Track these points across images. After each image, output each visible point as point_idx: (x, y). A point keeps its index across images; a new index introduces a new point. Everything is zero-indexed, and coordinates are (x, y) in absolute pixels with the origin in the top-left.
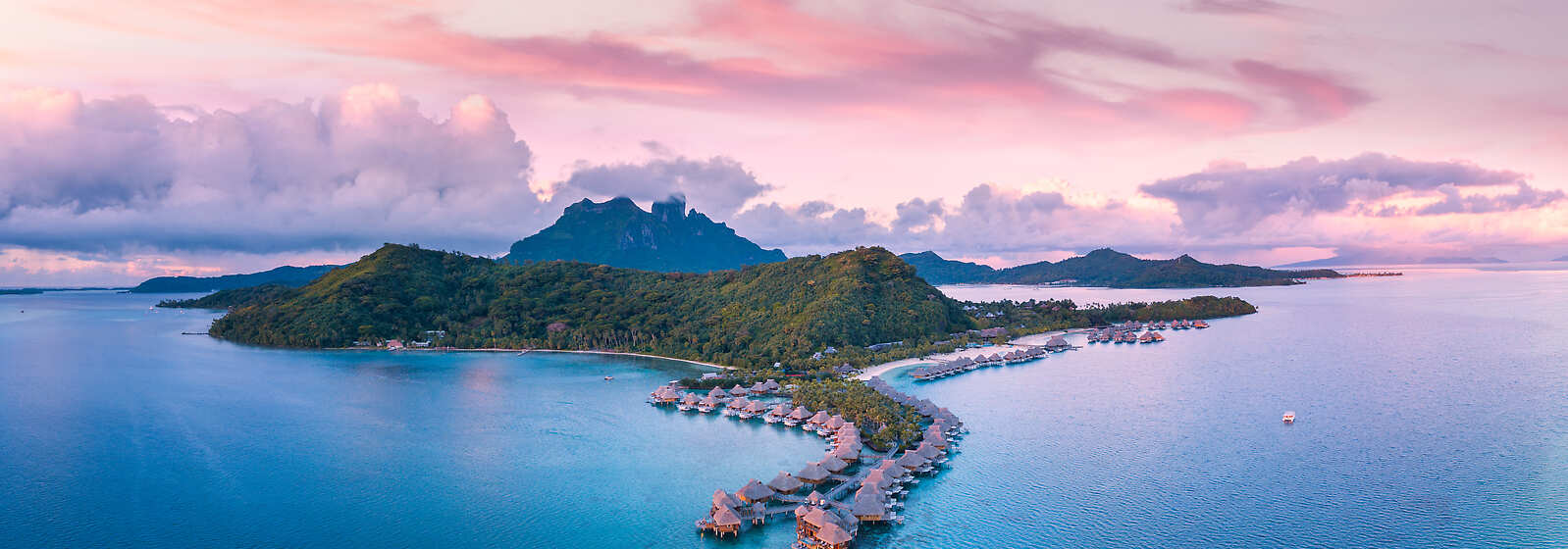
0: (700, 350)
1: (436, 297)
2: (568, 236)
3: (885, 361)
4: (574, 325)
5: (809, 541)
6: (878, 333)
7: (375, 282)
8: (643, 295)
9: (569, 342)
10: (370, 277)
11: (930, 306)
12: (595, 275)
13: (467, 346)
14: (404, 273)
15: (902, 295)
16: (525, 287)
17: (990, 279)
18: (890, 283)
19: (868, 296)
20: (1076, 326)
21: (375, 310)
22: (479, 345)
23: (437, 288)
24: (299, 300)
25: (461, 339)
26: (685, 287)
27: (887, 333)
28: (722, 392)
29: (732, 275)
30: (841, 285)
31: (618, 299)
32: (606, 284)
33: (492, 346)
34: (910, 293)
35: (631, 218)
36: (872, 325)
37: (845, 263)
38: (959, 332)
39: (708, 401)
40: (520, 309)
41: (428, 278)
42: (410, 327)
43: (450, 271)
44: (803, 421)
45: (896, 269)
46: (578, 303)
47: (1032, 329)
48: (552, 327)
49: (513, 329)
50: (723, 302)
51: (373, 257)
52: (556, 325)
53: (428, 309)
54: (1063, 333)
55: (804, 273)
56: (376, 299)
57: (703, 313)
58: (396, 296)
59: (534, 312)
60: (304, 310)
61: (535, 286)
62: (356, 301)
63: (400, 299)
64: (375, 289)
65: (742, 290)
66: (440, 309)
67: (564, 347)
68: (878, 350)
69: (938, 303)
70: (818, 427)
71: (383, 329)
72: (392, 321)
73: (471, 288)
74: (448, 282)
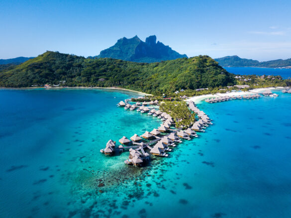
0: (142, 88)
1: (64, 70)
2: (119, 49)
3: (200, 95)
4: (107, 79)
5: (130, 160)
6: (200, 85)
7: (41, 64)
8: (130, 70)
9: (105, 85)
10: (39, 63)
11: (221, 76)
12: (117, 63)
13: (71, 86)
14: (53, 61)
15: (211, 72)
16: (93, 66)
17: (257, 65)
18: (208, 68)
19: (199, 72)
20: (280, 86)
21: (41, 74)
22: (76, 86)
23: (65, 67)
24: (14, 70)
25: (70, 84)
26: (143, 68)
27: (204, 85)
28: (140, 103)
29: (158, 64)
30: (191, 68)
31: (123, 71)
32: (120, 66)
33: (80, 86)
34: (215, 71)
35: (138, 44)
36: (198, 82)
37: (194, 61)
38: (230, 86)
39: (133, 106)
40: (91, 74)
41: (61, 63)
42: (53, 80)
43: (69, 61)
44: (158, 115)
45: (211, 63)
46: (110, 72)
47: (262, 86)
48: (100, 80)
49: (88, 80)
50: (153, 73)
51: (42, 55)
52: (101, 79)
53: (60, 74)
54: (274, 88)
55: (180, 64)
56: (41, 70)
57: (146, 76)
58: (49, 69)
59: (96, 74)
60: (13, 74)
61: (97, 66)
62: (33, 71)
63: (51, 70)
64: (41, 67)
65: (160, 69)
66: (64, 74)
67: (103, 86)
68: (199, 91)
69: (224, 75)
70: (162, 118)
71: (43, 80)
72: (46, 78)
73: (76, 67)
74: (69, 64)
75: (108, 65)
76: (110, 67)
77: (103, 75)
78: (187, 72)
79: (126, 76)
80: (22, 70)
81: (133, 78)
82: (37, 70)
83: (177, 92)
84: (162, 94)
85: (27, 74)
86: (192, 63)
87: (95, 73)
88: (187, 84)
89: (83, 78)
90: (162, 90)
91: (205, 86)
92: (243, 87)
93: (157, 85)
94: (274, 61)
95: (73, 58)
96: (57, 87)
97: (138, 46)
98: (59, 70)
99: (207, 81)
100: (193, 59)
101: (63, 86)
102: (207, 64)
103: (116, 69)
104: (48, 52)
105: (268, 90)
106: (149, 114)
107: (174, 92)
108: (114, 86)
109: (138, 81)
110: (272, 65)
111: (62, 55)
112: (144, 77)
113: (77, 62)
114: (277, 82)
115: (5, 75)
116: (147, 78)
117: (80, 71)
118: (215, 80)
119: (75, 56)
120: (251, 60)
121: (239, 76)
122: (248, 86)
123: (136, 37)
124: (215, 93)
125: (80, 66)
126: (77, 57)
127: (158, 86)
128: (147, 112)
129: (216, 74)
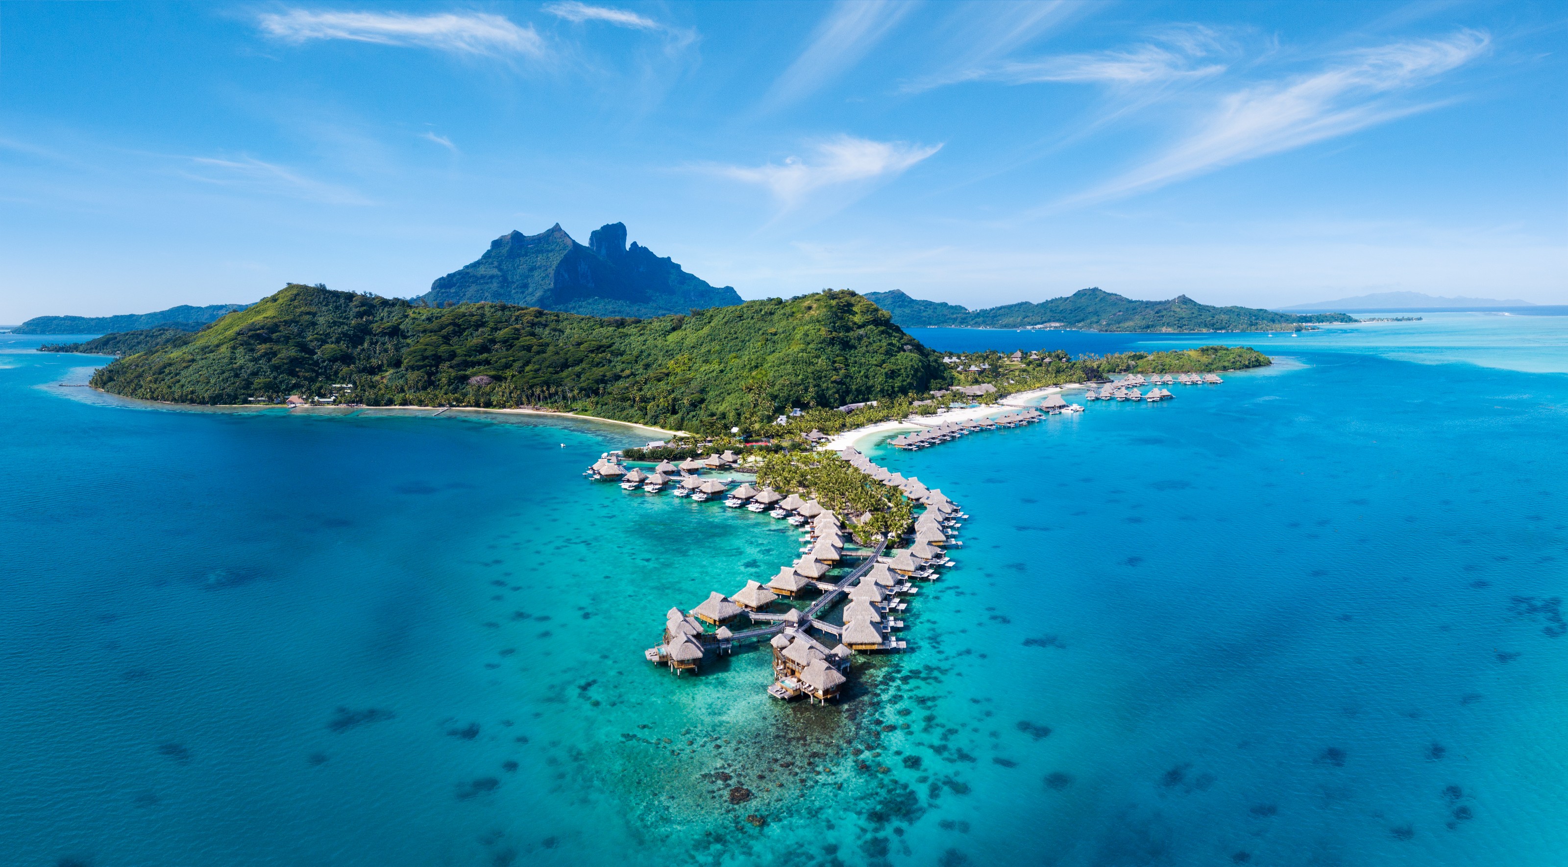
0: (644, 410)
1: (343, 345)
2: (495, 272)
3: (858, 426)
4: (498, 379)
5: (791, 683)
6: (848, 392)
7: (274, 328)
8: (579, 344)
9: (494, 399)
10: (269, 323)
11: (907, 359)
12: (525, 319)
13: (377, 403)
14: (307, 317)
15: (875, 346)
16: (444, 332)
17: (964, 321)
18: (861, 332)
19: (837, 348)
20: (1071, 382)
21: (274, 361)
22: (390, 402)
23: (345, 334)
24: (190, 348)
25: (370, 394)
26: (626, 335)
27: (859, 391)
28: (671, 466)
29: (681, 321)
30: (806, 335)
31: (551, 348)
32: (538, 330)
33: (405, 403)
34: (884, 343)
35: (566, 252)
36: (841, 383)
37: (810, 308)
38: (940, 389)
39: (656, 478)
40: (438, 359)
41: (335, 323)
42: (312, 380)
43: (360, 315)
44: (771, 506)
45: (869, 317)
46: (504, 352)
47: (1023, 385)
48: (474, 380)
49: (430, 383)
50: (669, 354)
51: (274, 299)
52: (478, 379)
53: (333, 360)
54: (1058, 389)
55: (763, 319)
56: (276, 348)
57: (647, 366)
58: (298, 345)
59: (454, 362)
60: (193, 361)
61: (455, 333)
62: (252, 350)
63: (303, 347)
64: (274, 336)
65: (692, 339)
66: (347, 359)
67: (488, 404)
68: (849, 412)
69: (915, 356)
70: (789, 514)
71: (281, 382)
72: (293, 373)
73: (384, 334)
74: (357, 327)
75: (496, 329)
76: (501, 334)
77: (479, 363)
78: (795, 348)
79: (565, 366)
80: (218, 346)
81: (598, 372)
82: (262, 348)
83: (782, 420)
84: (726, 427)
85: (233, 359)
86: (807, 317)
87: (453, 355)
88: (806, 390)
89: (412, 376)
90: (724, 416)
91: (864, 394)
92: (977, 390)
93: (697, 396)
94: (1010, 307)
95: (373, 306)
96: (328, 408)
97: (565, 261)
98: (330, 347)
99: (867, 377)
100: (807, 303)
101: (348, 402)
102: (857, 319)
103: (525, 340)
104: (290, 286)
105: (1051, 395)
106: (729, 503)
107: (770, 419)
108: (529, 403)
109: (621, 384)
110: (1005, 321)
111: (336, 294)
112: (639, 368)
113: (384, 320)
114: (1058, 371)
115: (170, 365)
116: (651, 373)
117: (397, 349)
118: (893, 372)
119: (377, 297)
120: (945, 305)
121: (951, 355)
122: (988, 388)
123: (557, 228)
124: (906, 416)
125: (395, 332)
126: (385, 303)
127: (702, 401)
128: (717, 496)
129: (889, 353)
